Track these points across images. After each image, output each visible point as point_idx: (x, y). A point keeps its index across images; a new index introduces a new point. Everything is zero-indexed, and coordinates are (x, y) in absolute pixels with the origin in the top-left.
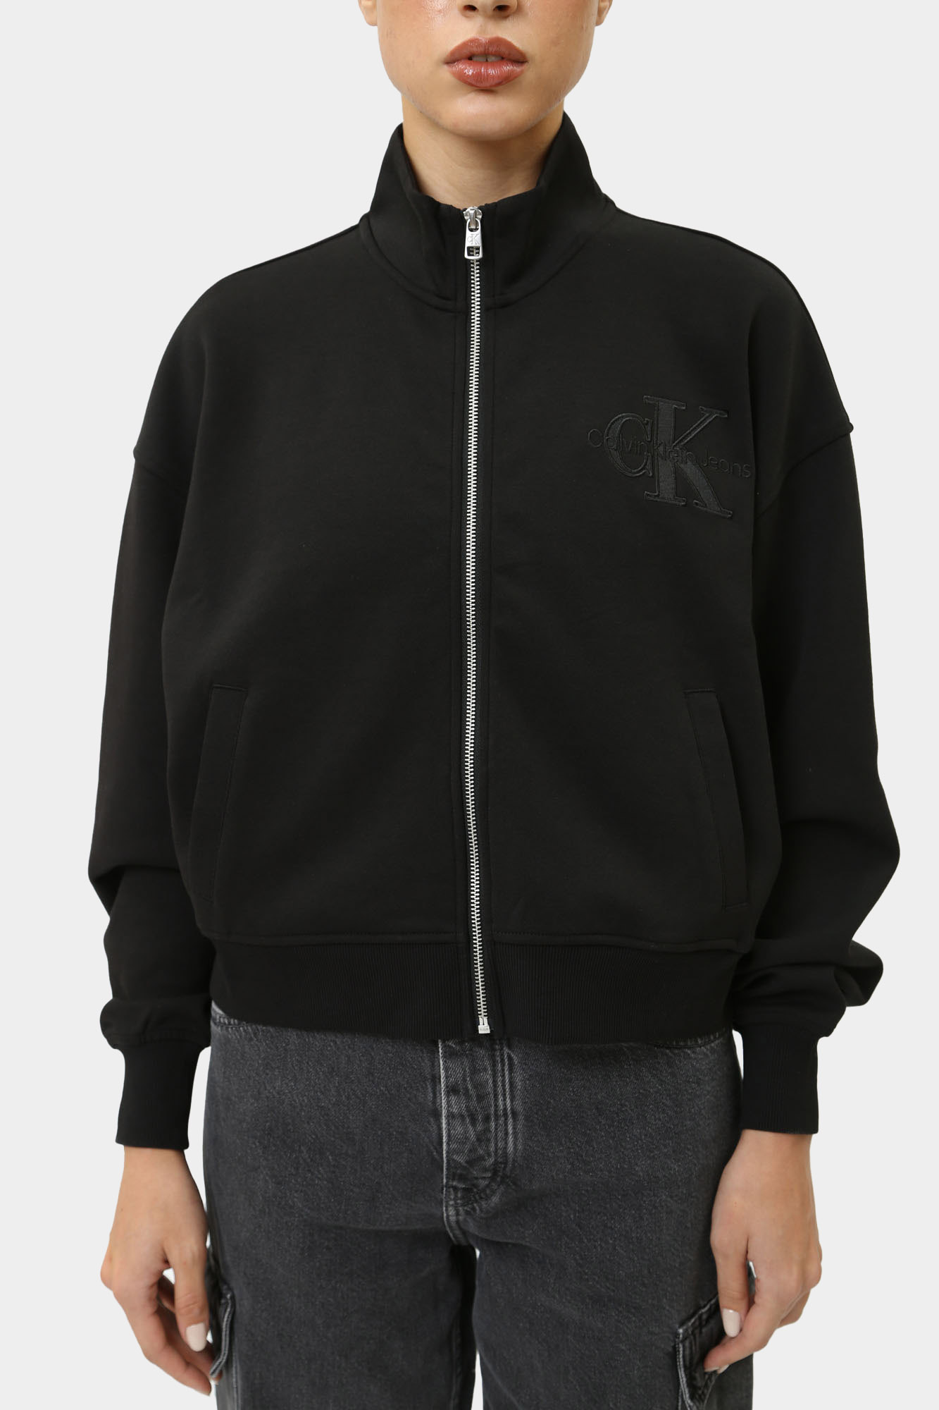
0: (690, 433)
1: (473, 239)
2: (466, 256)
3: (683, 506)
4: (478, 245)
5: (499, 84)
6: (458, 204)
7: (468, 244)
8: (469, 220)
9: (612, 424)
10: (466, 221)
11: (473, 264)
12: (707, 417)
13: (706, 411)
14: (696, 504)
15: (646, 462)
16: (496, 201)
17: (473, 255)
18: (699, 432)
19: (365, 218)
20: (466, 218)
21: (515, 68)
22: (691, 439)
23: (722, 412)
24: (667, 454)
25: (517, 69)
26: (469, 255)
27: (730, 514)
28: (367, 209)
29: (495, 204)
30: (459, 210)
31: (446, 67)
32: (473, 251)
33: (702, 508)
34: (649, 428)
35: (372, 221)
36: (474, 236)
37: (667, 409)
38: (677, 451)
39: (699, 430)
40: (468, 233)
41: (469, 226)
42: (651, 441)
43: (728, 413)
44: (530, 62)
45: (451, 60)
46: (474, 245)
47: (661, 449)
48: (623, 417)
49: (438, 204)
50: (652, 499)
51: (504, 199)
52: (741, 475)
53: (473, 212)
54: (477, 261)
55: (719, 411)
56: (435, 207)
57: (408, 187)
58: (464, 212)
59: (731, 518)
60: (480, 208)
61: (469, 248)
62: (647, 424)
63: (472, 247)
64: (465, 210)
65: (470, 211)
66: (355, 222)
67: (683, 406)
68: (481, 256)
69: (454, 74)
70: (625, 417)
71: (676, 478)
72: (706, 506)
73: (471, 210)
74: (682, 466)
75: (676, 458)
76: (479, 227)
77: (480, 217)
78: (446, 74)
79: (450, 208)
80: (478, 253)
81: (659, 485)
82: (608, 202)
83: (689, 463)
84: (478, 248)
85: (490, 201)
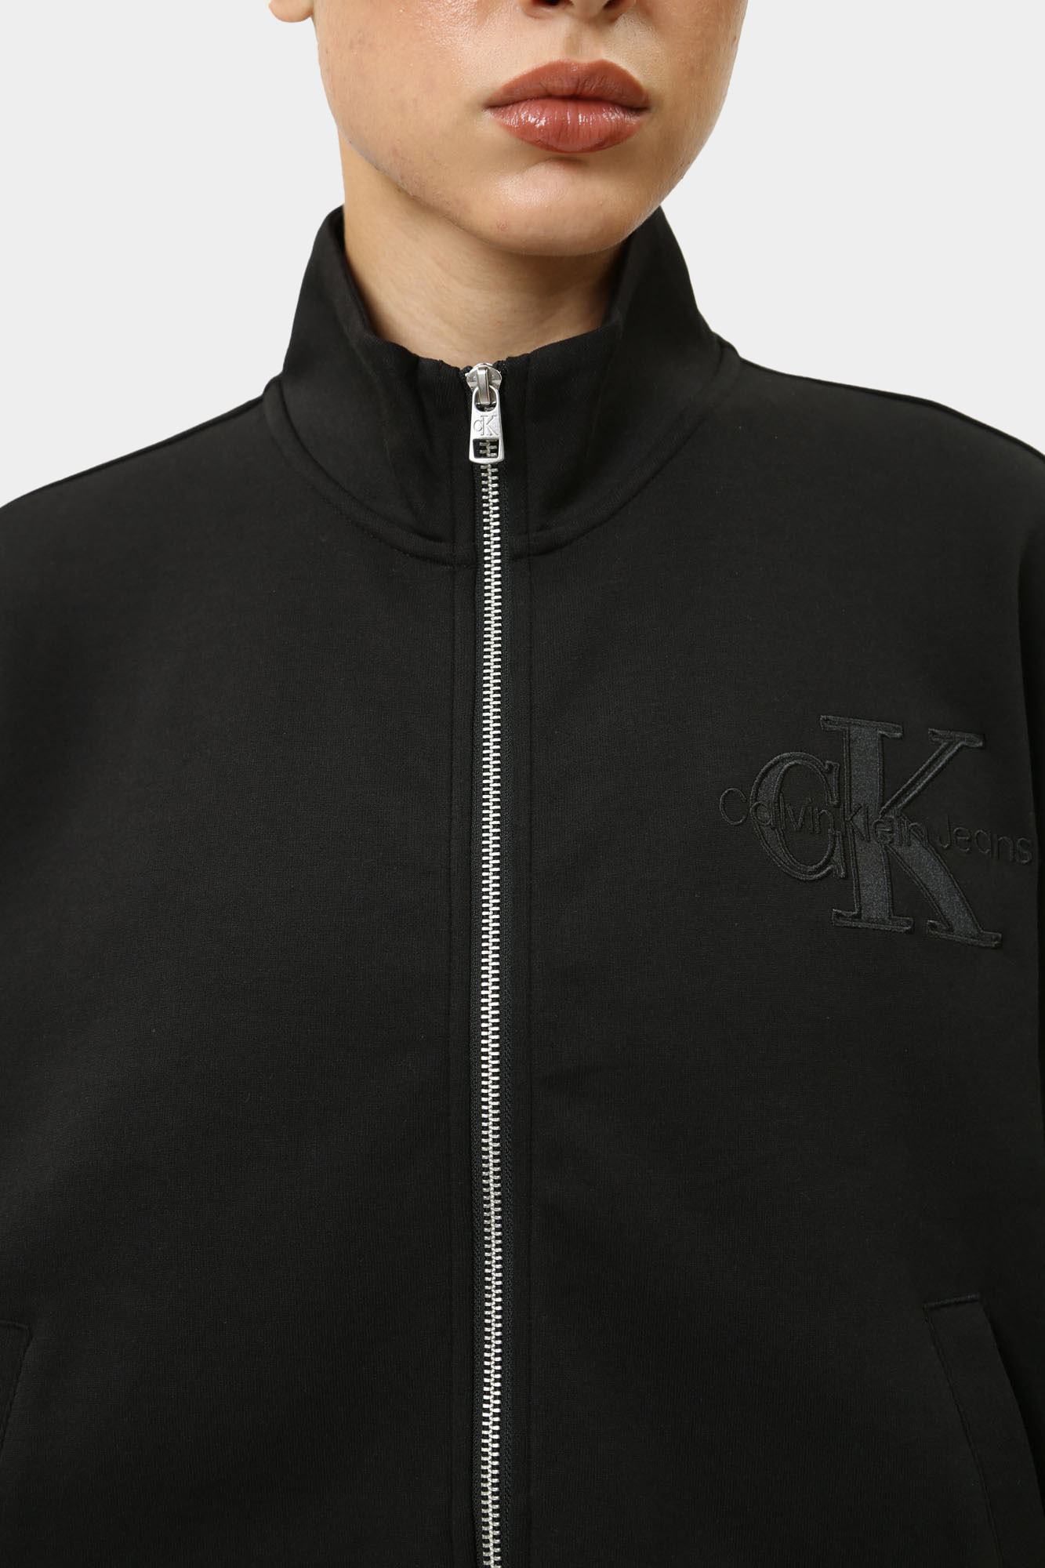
0: (913, 784)
1: (485, 424)
2: (472, 457)
3: (907, 932)
4: (494, 436)
5: (599, 146)
6: (452, 357)
7: (475, 434)
8: (477, 389)
9: (765, 775)
10: (469, 391)
11: (485, 471)
12: (946, 748)
13: (941, 737)
14: (933, 926)
15: (833, 851)
16: (529, 352)
17: (485, 456)
18: (931, 780)
19: (275, 385)
20: (470, 384)
21: (627, 119)
22: (915, 796)
23: (972, 736)
24: (872, 828)
25: (632, 120)
26: (477, 455)
27: (997, 939)
28: (277, 369)
29: (527, 358)
30: (457, 369)
31: (489, 115)
32: (484, 448)
33: (944, 935)
34: (833, 779)
35: (287, 391)
36: (486, 419)
37: (866, 737)
38: (891, 821)
39: (930, 776)
40: (476, 414)
41: (476, 401)
42: (838, 806)
43: (985, 741)
44: (654, 109)
45: (501, 103)
46: (486, 436)
47: (859, 820)
48: (783, 760)
49: (415, 360)
50: (847, 923)
51: (546, 347)
52: (1014, 860)
53: (483, 373)
54: (493, 466)
55: (966, 736)
56: (409, 363)
57: (355, 327)
58: (466, 375)
59: (997, 948)
60: (498, 366)
61: (476, 442)
62: (830, 772)
63: (484, 441)
64: (469, 368)
65: (479, 375)
66: (257, 392)
67: (897, 730)
68: (501, 456)
69: (509, 128)
70: (789, 760)
71: (890, 878)
72: (951, 930)
73: (480, 369)
74: (900, 850)
75: (888, 835)
76: (497, 401)
77: (498, 382)
78: (490, 127)
79: (440, 365)
80: (496, 451)
81: (858, 889)
82: (725, 349)
83: (916, 844)
84: (495, 443)
85: (516, 353)
